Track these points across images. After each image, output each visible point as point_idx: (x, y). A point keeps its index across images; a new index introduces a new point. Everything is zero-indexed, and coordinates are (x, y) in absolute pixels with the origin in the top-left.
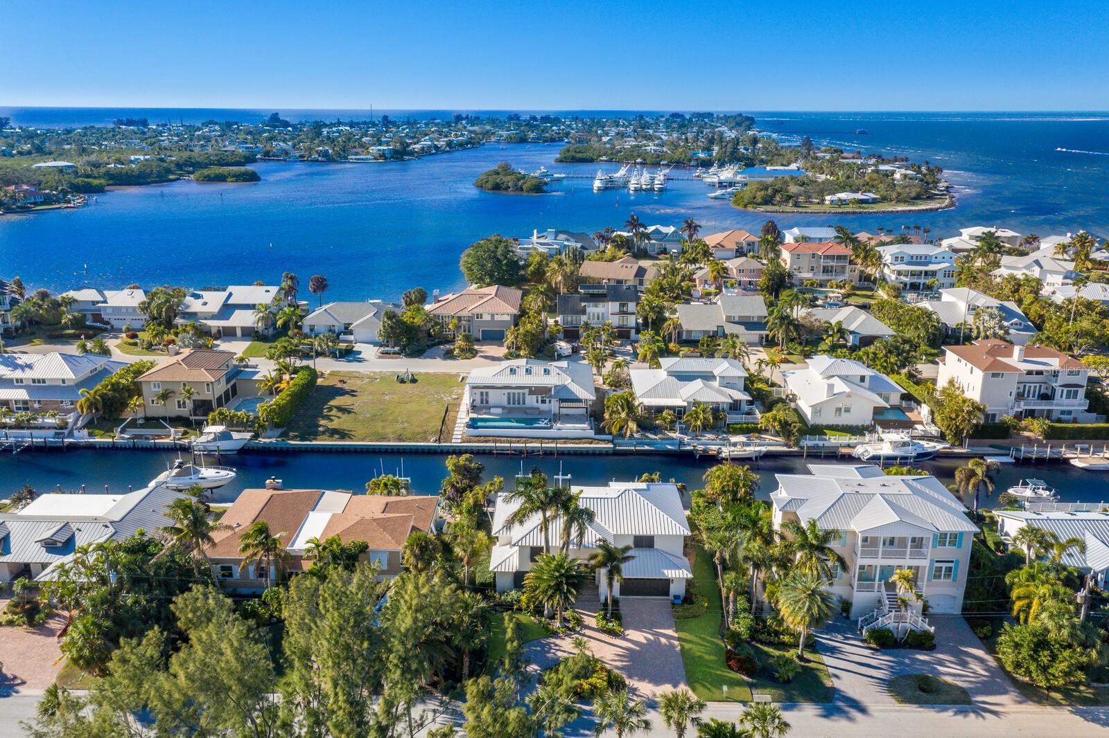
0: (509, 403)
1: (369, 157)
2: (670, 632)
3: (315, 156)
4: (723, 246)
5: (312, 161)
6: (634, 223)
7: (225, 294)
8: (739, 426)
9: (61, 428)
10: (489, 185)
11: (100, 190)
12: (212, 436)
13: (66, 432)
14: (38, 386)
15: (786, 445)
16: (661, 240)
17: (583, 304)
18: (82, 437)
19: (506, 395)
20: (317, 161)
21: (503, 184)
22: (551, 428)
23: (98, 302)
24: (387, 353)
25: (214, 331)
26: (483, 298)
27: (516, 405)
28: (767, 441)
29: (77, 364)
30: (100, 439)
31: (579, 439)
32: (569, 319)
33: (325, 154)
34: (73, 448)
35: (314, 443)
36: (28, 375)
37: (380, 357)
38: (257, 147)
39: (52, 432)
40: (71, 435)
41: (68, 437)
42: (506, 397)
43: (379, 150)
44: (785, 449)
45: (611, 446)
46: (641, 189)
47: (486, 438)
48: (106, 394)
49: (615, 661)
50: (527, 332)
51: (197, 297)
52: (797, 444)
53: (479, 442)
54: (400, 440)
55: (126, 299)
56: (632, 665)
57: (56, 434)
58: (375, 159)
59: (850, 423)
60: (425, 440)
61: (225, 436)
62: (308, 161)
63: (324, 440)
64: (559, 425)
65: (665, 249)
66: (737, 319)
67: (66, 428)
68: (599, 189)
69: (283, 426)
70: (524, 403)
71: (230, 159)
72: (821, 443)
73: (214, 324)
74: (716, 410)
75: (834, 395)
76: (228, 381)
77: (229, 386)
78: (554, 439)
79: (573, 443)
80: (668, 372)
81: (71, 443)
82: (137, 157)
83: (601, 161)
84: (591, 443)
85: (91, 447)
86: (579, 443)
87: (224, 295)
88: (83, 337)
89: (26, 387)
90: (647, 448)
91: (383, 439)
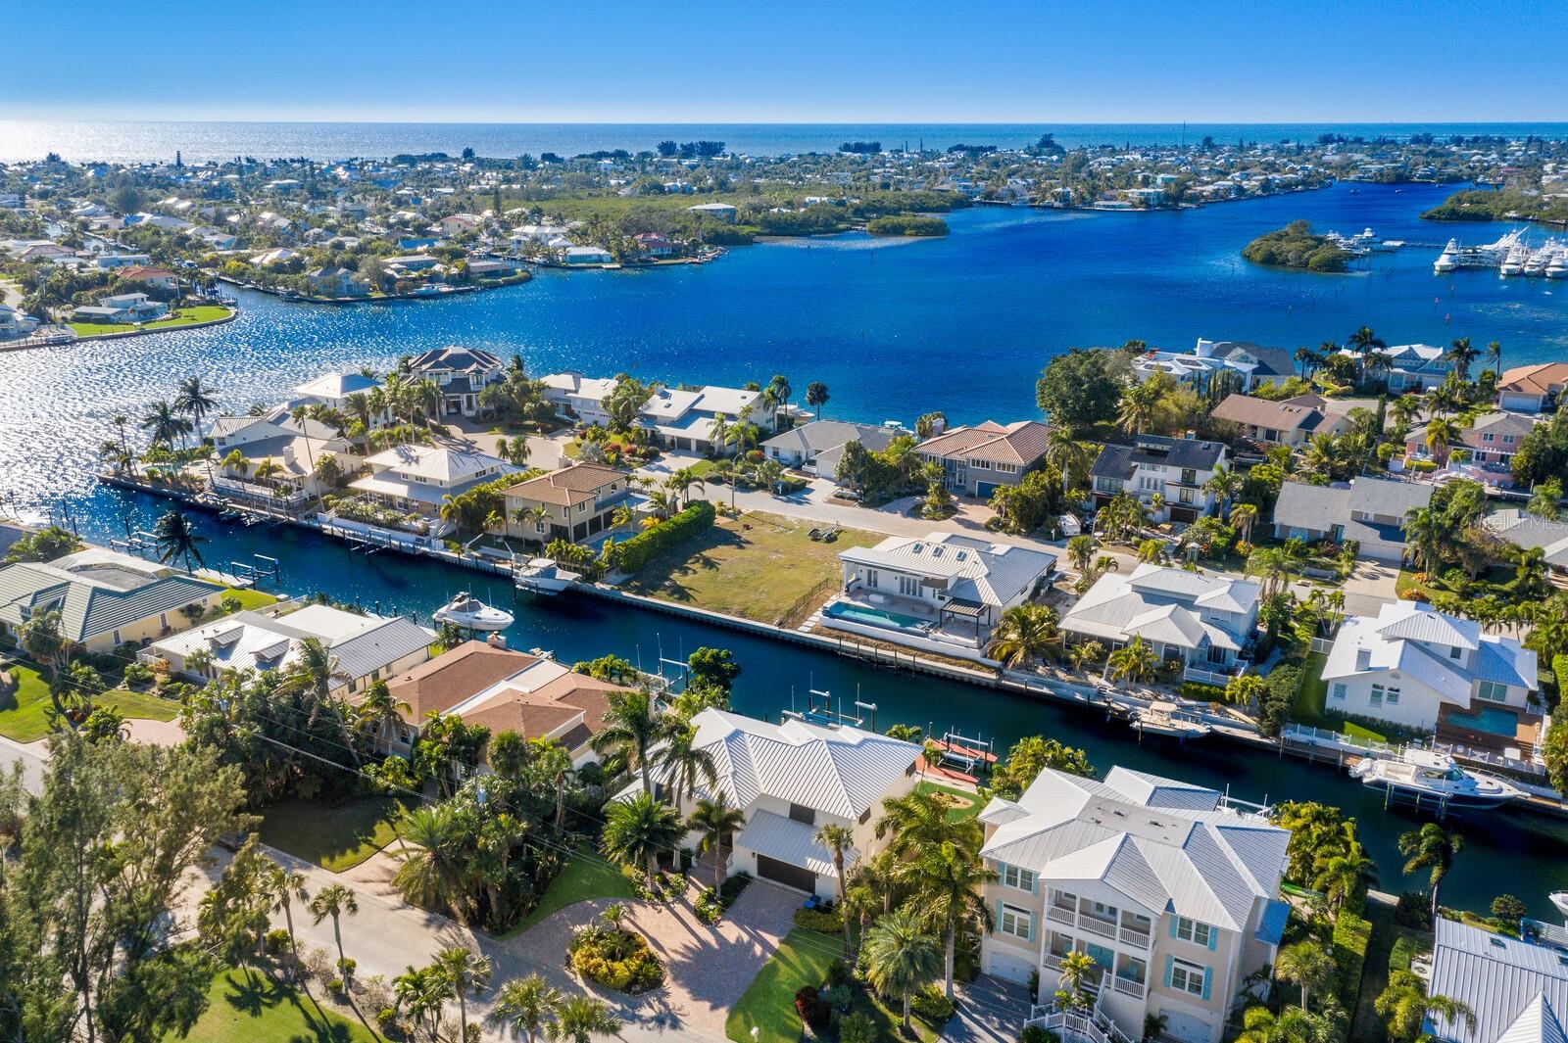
0: (902, 591)
1: (1127, 203)
2: (774, 941)
3: (1049, 200)
4: (1519, 389)
5: (1044, 207)
6: (1362, 341)
7: (697, 395)
8: (1196, 687)
9: (421, 534)
10: (1258, 256)
11: (747, 241)
12: (537, 571)
13: (426, 539)
14: (419, 484)
15: (1257, 731)
16: (1414, 369)
17: (1134, 464)
18: (438, 549)
19: (899, 580)
20: (1051, 207)
21: (1280, 254)
22: (925, 635)
23: (570, 391)
24: (842, 497)
25: (668, 440)
26: (993, 437)
27: (911, 596)
28: (1232, 719)
29: (460, 464)
30: (451, 554)
31: (957, 658)
32: (1107, 482)
33: (1064, 198)
34: (424, 556)
35: (649, 599)
36: (413, 470)
37: (830, 501)
38: (977, 186)
39: (413, 537)
40: (429, 544)
41: (426, 546)
42: (898, 581)
43: (1141, 194)
44: (1256, 737)
45: (993, 676)
46: (1522, 273)
47: (841, 633)
48: (469, 504)
49: (676, 952)
50: (1019, 494)
51: (665, 395)
52: (1276, 733)
53: (830, 636)
54: (742, 614)
55: (597, 390)
56: (690, 964)
57: (417, 539)
58: (1133, 206)
59: (1396, 720)
60: (770, 620)
61: (548, 573)
62: (1039, 206)
63: (660, 598)
64: (939, 634)
65: (1420, 384)
66: (1371, 518)
67: (427, 535)
68: (1443, 270)
69: (630, 572)
70: (921, 595)
71: (931, 203)
72: (1322, 742)
73: (667, 432)
74: (1173, 654)
75: (1370, 669)
76: (598, 507)
77: (601, 513)
78: (924, 652)
79: (948, 663)
80: (1134, 586)
81: (425, 553)
82: (812, 198)
83: (1507, 218)
84: (970, 667)
85: (440, 561)
86: (955, 665)
87: (695, 396)
88: (539, 430)
89: (410, 484)
90: (1045, 690)
91: (727, 610)
